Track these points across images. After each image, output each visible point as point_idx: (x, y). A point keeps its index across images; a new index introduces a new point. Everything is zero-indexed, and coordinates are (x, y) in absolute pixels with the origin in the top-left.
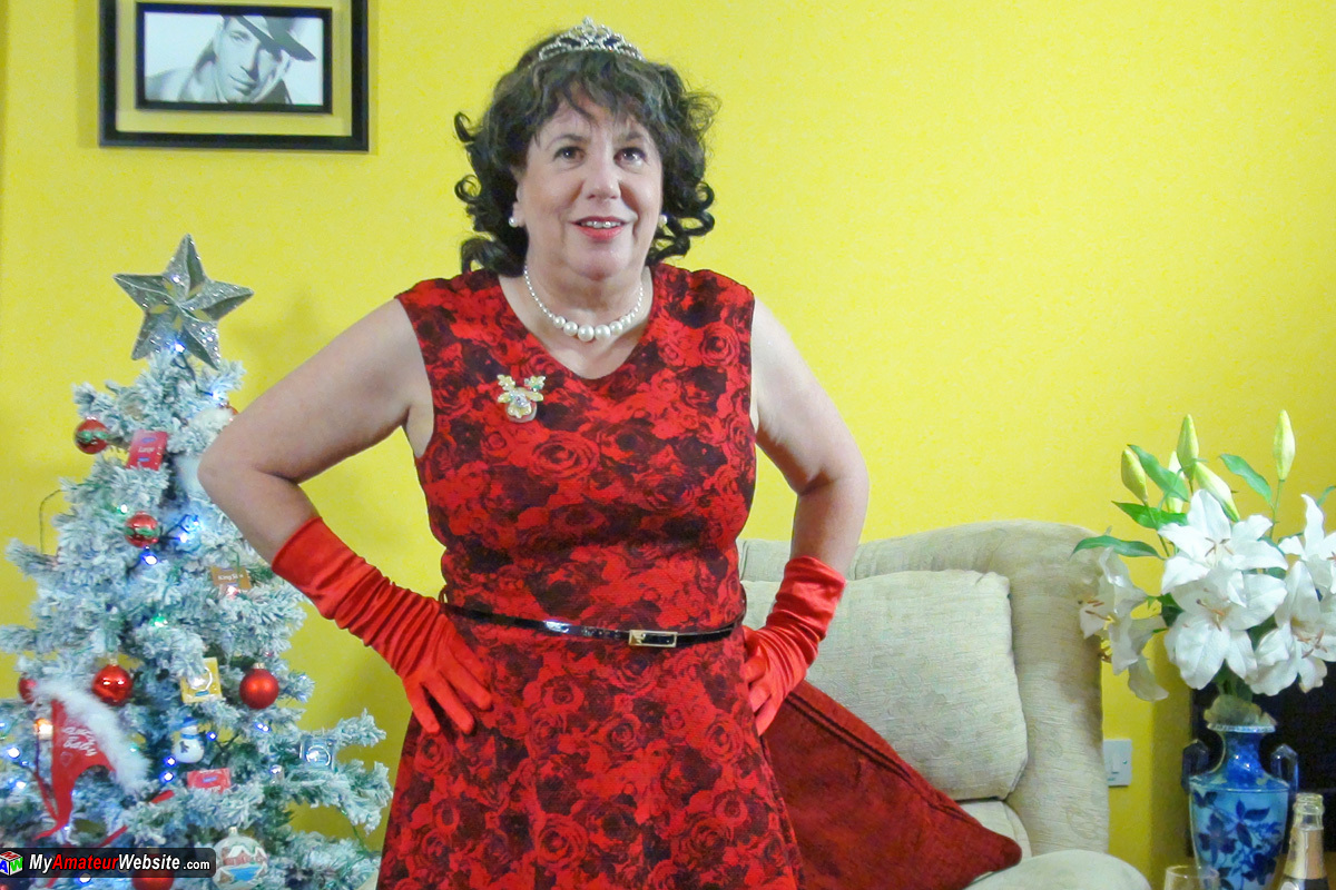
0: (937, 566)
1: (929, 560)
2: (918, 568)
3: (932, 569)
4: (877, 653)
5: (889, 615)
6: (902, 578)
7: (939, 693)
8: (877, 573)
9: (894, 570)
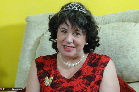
0: (124, 21)
1: (122, 19)
2: (119, 22)
3: (122, 22)
4: (110, 44)
5: (112, 34)
6: (115, 24)
7: (125, 55)
8: (108, 23)
9: (113, 22)
